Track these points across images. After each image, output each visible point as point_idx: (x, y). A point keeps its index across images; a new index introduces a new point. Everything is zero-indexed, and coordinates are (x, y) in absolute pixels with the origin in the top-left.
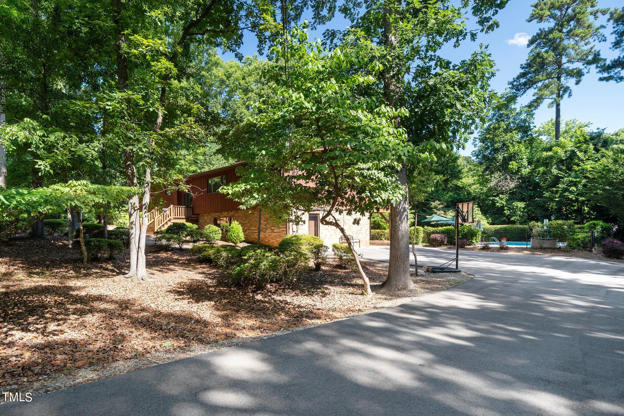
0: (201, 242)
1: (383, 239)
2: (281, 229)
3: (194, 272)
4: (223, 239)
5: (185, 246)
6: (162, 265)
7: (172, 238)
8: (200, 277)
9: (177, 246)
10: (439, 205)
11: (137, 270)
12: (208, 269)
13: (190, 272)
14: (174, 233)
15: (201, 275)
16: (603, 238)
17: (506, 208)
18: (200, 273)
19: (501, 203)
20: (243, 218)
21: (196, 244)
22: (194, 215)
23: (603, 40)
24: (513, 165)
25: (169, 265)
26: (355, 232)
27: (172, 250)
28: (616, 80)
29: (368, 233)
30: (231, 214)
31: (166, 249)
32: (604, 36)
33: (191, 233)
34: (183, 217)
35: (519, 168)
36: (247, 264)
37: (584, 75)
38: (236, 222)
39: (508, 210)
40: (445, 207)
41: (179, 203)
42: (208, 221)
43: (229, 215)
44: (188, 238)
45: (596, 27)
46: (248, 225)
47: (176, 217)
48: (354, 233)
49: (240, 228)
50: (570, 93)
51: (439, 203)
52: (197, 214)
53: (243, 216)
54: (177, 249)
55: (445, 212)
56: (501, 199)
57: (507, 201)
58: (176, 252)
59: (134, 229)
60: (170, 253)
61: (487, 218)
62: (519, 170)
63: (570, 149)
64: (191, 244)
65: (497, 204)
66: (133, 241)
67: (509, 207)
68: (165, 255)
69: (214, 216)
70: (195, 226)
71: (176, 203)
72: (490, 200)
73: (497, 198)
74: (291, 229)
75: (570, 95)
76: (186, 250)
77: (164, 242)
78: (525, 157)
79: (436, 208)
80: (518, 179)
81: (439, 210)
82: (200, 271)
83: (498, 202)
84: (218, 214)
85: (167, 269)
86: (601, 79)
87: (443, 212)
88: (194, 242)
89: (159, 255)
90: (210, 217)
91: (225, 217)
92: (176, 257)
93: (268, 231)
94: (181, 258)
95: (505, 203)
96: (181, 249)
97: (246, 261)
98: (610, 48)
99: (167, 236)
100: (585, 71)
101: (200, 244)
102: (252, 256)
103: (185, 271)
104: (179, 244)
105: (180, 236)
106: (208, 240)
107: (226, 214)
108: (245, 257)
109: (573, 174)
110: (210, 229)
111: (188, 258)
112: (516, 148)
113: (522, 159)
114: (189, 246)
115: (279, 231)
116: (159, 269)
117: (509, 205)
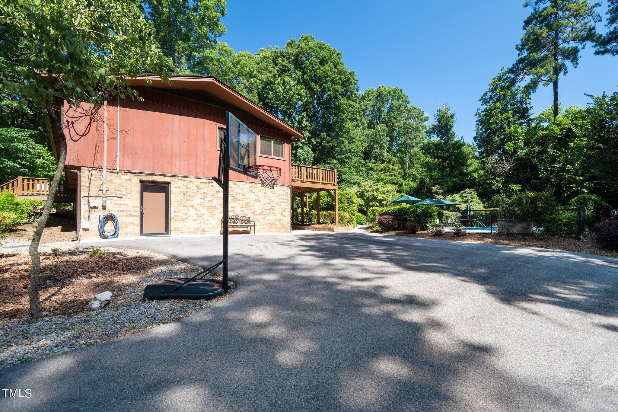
10: (439, 189)
16: (597, 219)
17: (502, 191)
19: (497, 186)
23: (599, 21)
24: (509, 146)
28: (613, 54)
32: (599, 16)
35: (515, 149)
37: (579, 51)
39: (504, 193)
40: (447, 192)
45: (591, 5)
50: (566, 70)
51: (439, 187)
55: (445, 196)
56: (497, 182)
57: (503, 184)
61: (484, 202)
62: (515, 152)
63: (566, 126)
65: (493, 187)
67: (505, 190)
72: (487, 183)
73: (494, 181)
75: (565, 73)
78: (521, 137)
79: (436, 192)
80: (515, 160)
81: (438, 194)
83: (494, 185)
86: (597, 53)
95: (500, 186)
98: (605, 25)
100: (580, 47)
109: (569, 152)
112: (512, 129)
113: (518, 141)
117: (505, 187)
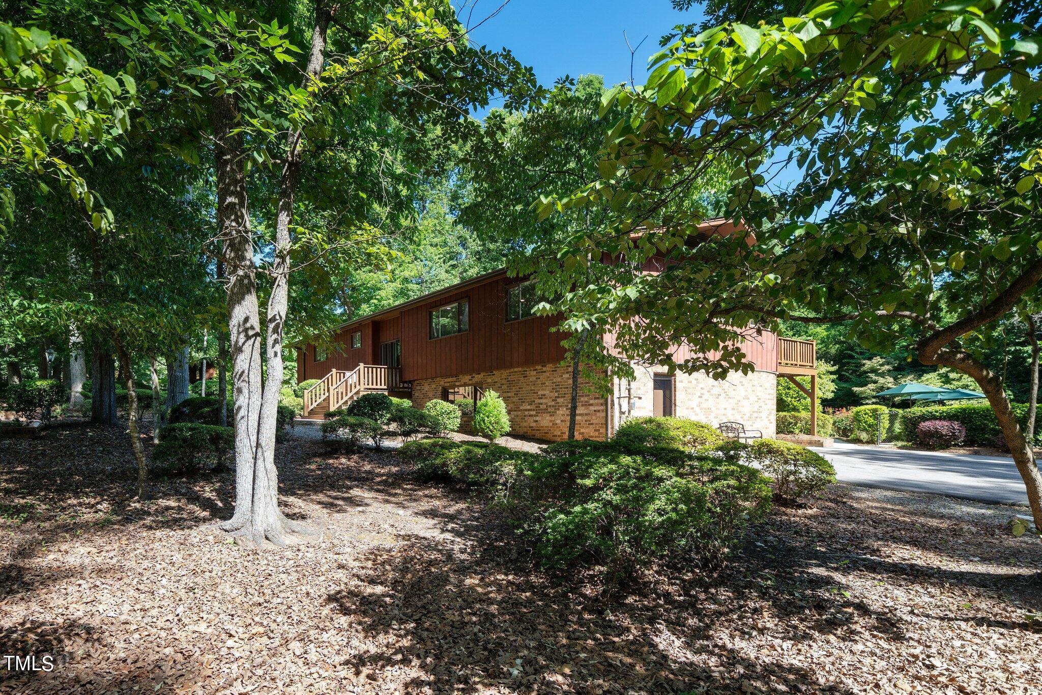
0: (420, 436)
1: (797, 431)
2: (592, 408)
3: (409, 512)
4: (465, 428)
5: (387, 443)
6: (333, 487)
7: (361, 425)
8: (427, 529)
9: (371, 442)
10: (882, 365)
11: (252, 511)
12: (444, 502)
13: (401, 512)
14: (364, 415)
15: (431, 522)
18: (425, 514)
20: (504, 387)
21: (409, 439)
22: (404, 383)
25: (350, 488)
26: (748, 415)
27: (359, 452)
29: (773, 418)
30: (478, 378)
31: (350, 448)
33: (398, 417)
34: (383, 387)
36: (591, 506)
38: (493, 393)
40: (896, 369)
41: (376, 361)
42: (431, 395)
43: (475, 380)
44: (393, 427)
46: (515, 399)
47: (370, 386)
48: (746, 417)
49: (501, 405)
51: (882, 361)
52: (410, 382)
53: (504, 382)
54: (370, 449)
55: (896, 379)
58: (367, 456)
59: (245, 391)
60: (355, 457)
64: (400, 438)
66: (241, 427)
68: (343, 460)
69: (442, 383)
70: (406, 403)
71: (371, 361)
74: (616, 407)
76: (389, 451)
77: (343, 433)
79: (874, 371)
81: (882, 375)
82: (425, 505)
84: (450, 379)
85: (343, 499)
87: (891, 380)
88: (406, 434)
89: (331, 461)
90: (434, 386)
91: (465, 385)
92: (368, 467)
93: (560, 412)
94: (378, 470)
96: (378, 450)
97: (588, 494)
99: (352, 420)
101: (417, 438)
102: (607, 479)
103: (389, 507)
104: (374, 438)
105: (376, 420)
106: (435, 429)
107: (466, 379)
108: (589, 482)
110: (436, 407)
111: (394, 469)
114: (396, 443)
115: (586, 411)
116: (326, 499)
